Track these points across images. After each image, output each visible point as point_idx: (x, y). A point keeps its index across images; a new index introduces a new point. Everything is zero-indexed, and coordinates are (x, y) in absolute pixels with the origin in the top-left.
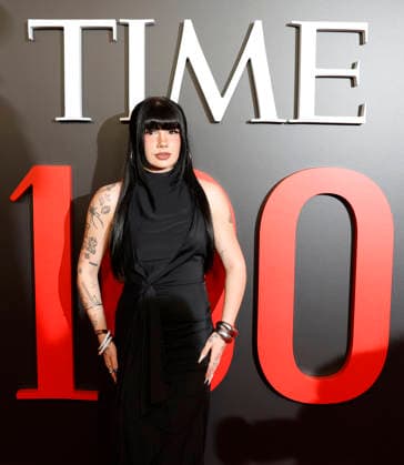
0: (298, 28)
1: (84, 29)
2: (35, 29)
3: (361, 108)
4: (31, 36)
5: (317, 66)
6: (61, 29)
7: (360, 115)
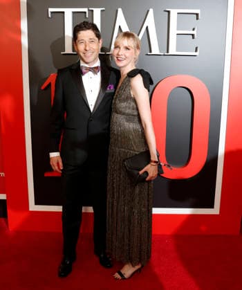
0: (169, 12)
1: (74, 13)
2: (52, 13)
3: (196, 48)
4: (50, 16)
5: (178, 29)
6: (63, 13)
7: (196, 51)
